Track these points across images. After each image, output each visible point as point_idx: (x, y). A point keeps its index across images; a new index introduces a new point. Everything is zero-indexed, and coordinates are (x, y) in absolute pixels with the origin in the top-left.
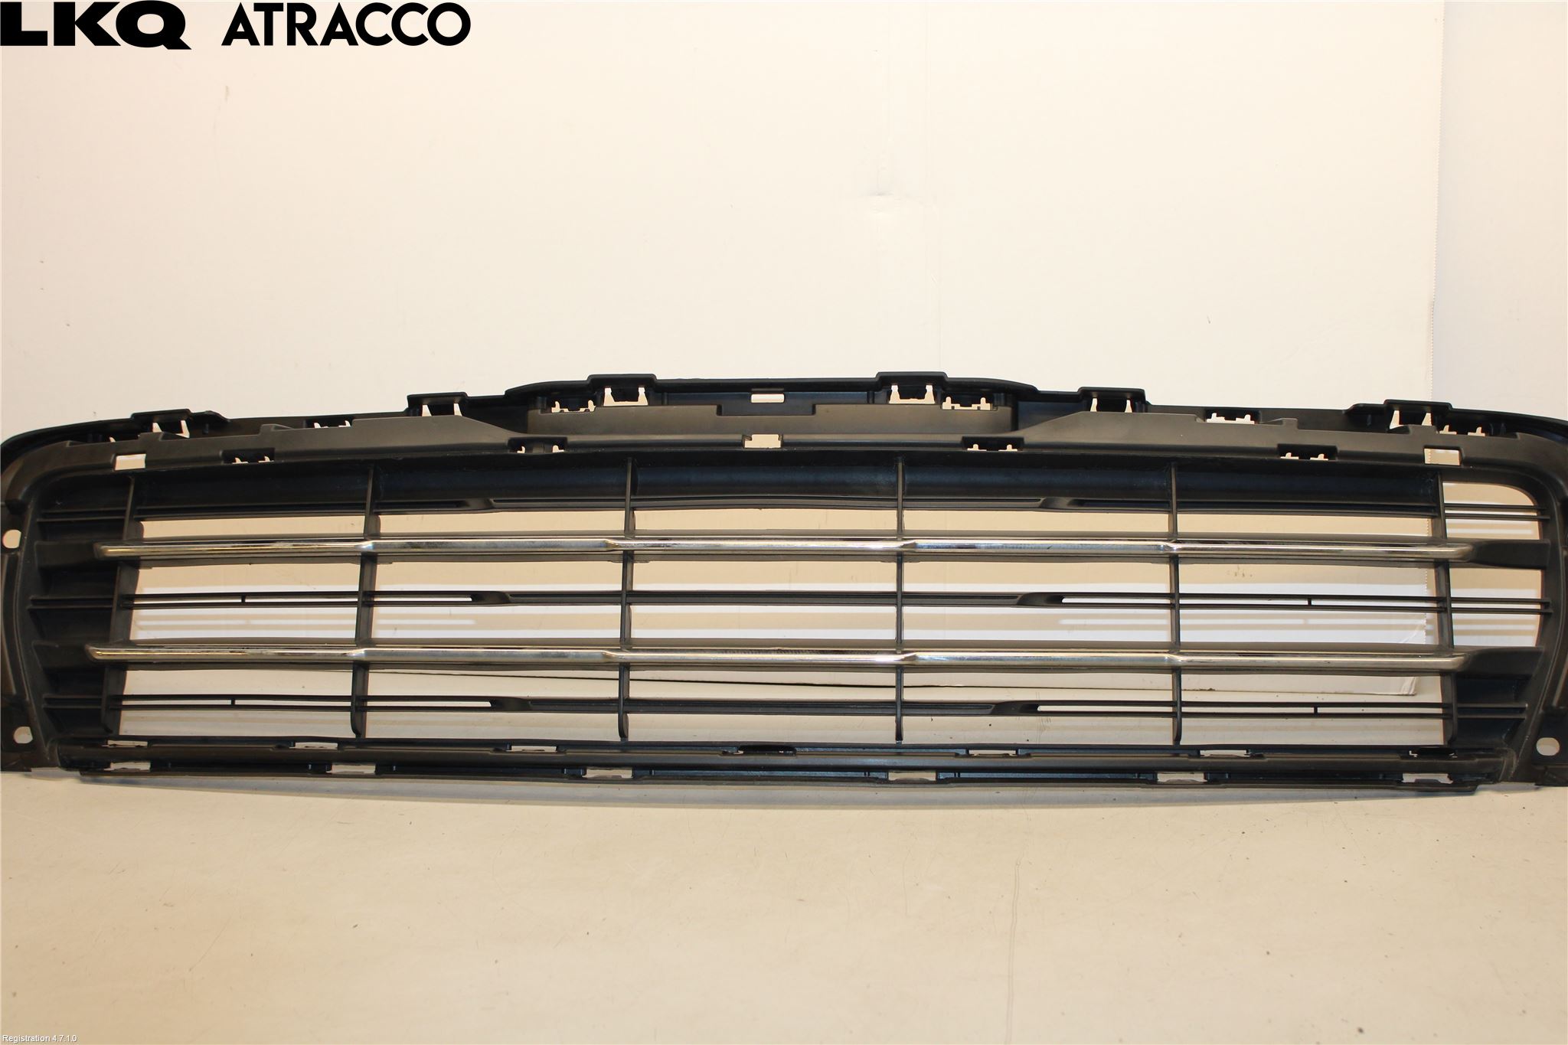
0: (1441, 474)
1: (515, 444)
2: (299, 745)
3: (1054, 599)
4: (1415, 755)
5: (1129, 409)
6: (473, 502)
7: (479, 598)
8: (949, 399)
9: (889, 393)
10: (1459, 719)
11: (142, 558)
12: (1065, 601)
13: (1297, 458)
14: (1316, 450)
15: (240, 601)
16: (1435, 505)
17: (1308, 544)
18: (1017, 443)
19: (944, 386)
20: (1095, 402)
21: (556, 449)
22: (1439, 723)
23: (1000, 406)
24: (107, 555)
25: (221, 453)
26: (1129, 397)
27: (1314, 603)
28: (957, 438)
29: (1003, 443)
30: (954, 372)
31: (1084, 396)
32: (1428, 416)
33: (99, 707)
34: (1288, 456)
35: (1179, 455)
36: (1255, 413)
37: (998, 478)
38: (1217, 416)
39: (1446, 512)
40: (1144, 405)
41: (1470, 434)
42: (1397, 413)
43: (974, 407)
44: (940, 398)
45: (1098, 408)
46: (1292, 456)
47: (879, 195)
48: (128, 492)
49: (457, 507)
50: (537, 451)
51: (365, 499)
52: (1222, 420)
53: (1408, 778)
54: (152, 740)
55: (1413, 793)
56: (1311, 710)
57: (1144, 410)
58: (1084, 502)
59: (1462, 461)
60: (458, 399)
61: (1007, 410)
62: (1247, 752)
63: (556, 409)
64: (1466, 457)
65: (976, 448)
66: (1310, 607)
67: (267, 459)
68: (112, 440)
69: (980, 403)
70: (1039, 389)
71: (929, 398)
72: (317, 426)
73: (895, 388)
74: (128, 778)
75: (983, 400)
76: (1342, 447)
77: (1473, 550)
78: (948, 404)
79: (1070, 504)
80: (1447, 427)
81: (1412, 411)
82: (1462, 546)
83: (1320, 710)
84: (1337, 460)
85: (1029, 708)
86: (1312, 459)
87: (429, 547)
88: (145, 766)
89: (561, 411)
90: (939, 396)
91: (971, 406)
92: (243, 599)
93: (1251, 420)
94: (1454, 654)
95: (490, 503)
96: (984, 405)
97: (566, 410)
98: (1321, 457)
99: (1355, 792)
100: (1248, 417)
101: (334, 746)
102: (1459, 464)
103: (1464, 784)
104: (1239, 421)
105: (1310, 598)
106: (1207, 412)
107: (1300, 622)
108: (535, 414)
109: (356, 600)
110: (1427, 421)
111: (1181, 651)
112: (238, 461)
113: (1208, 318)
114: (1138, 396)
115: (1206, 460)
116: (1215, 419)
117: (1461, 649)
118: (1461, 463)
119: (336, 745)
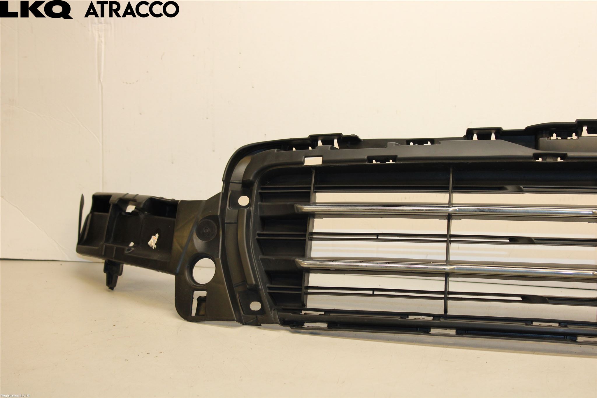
1: (536, 156)
2: (411, 317)
6: (510, 188)
7: (514, 240)
11: (316, 213)
15: (376, 238)
21: (559, 160)
24: (304, 211)
25: (366, 157)
33: (300, 292)
48: (312, 178)
49: (499, 190)
50: (549, 160)
51: (449, 184)
54: (327, 312)
60: (494, 131)
63: (554, 137)
67: (391, 161)
68: (294, 149)
72: (412, 144)
74: (314, 332)
87: (490, 212)
88: (325, 325)
89: (557, 139)
92: (377, 237)
95: (521, 188)
97: (559, 138)
101: (430, 318)
108: (543, 140)
109: (446, 239)
112: (374, 162)
119: (432, 318)
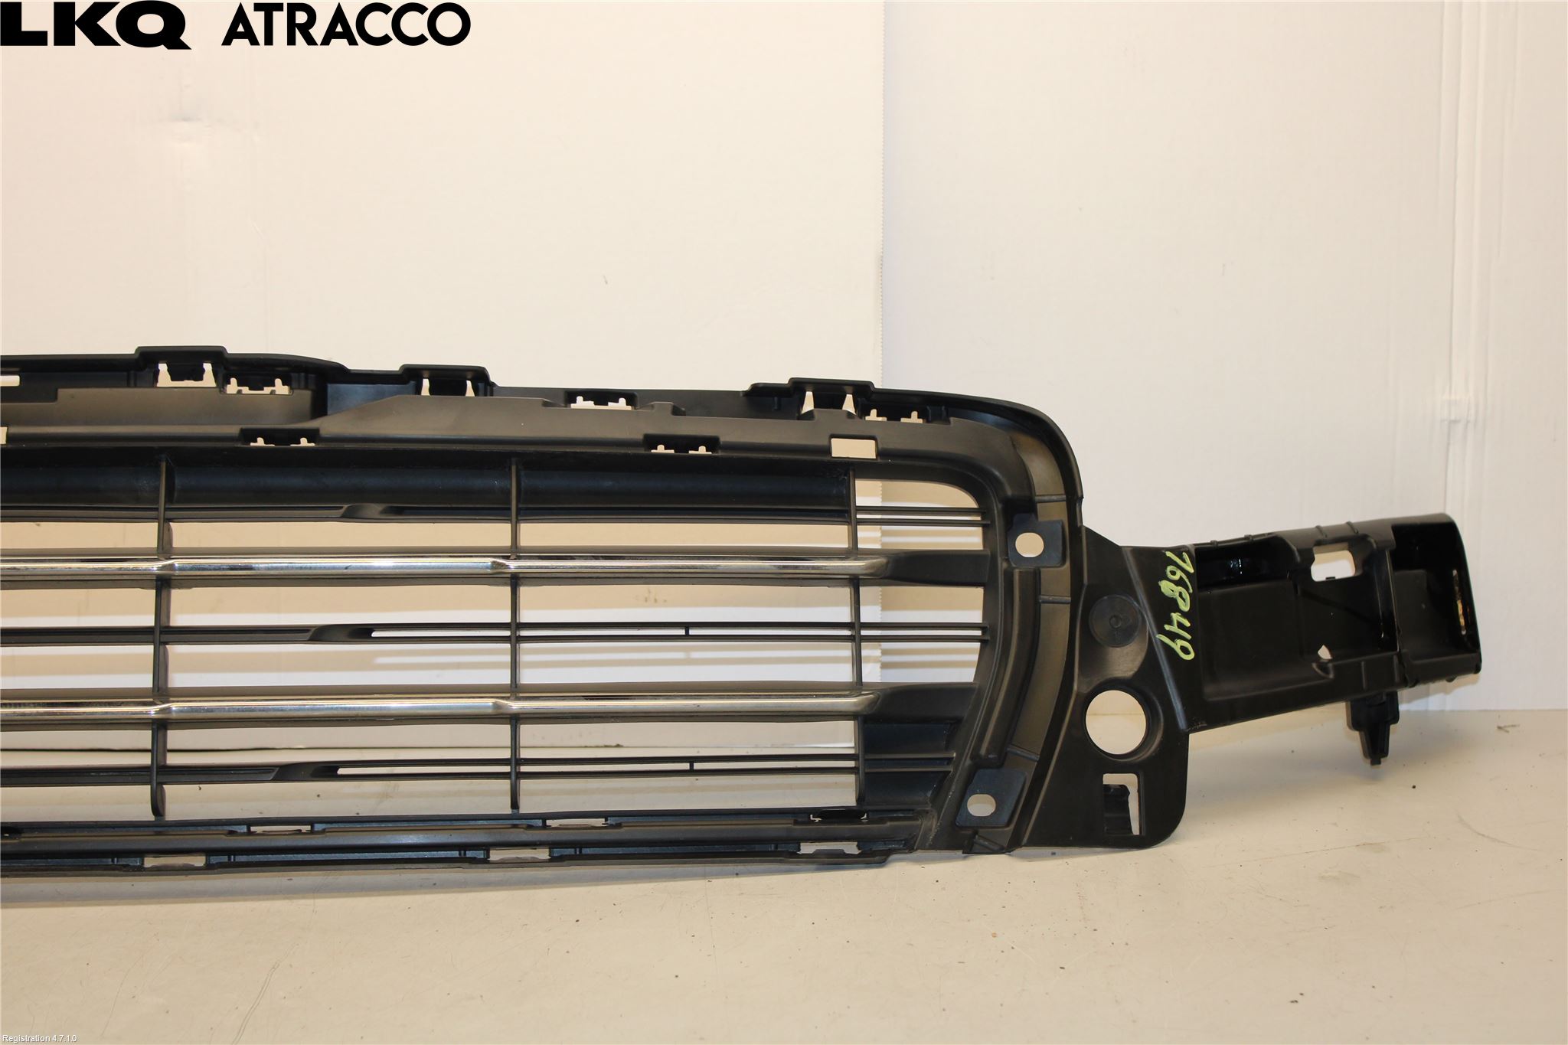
0: (854, 470)
3: (361, 633)
4: (817, 820)
5: (470, 392)
8: (234, 381)
9: (157, 372)
10: (866, 774)
12: (375, 634)
13: (672, 451)
14: (696, 441)
16: (846, 508)
17: (678, 558)
18: (312, 435)
19: (228, 365)
20: (426, 383)
22: (851, 779)
23: (299, 388)
26: (469, 377)
27: (692, 632)
28: (234, 430)
29: (296, 436)
30: (235, 347)
31: (411, 375)
32: (849, 398)
34: (661, 449)
35: (519, 449)
36: (631, 397)
37: (296, 481)
38: (584, 400)
39: (858, 516)
40: (489, 387)
41: (903, 420)
42: (809, 395)
43: (267, 390)
44: (222, 380)
45: (432, 391)
46: (665, 449)
47: (185, 120)
52: (590, 405)
53: (807, 848)
55: (814, 866)
56: (686, 766)
57: (488, 393)
58: (402, 508)
59: (879, 453)
61: (305, 396)
62: (606, 820)
64: (882, 448)
65: (260, 442)
66: (687, 637)
69: (274, 385)
70: (349, 367)
71: (209, 380)
73: (163, 367)
75: (278, 382)
76: (725, 438)
77: (887, 563)
78: (233, 387)
79: (385, 512)
80: (874, 412)
81: (829, 393)
82: (872, 558)
83: (697, 766)
84: (720, 454)
85: (327, 771)
86: (691, 452)
90: (220, 376)
91: (263, 390)
93: (627, 404)
94: (863, 693)
96: (280, 388)
98: (702, 450)
99: (740, 867)
100: (622, 401)
102: (875, 457)
103: (873, 854)
104: (611, 406)
105: (687, 626)
106: (571, 395)
107: (680, 655)
110: (849, 405)
111: (521, 695)
113: (604, 277)
114: (480, 376)
115: (554, 455)
116: (580, 403)
117: (871, 686)
118: (877, 456)
